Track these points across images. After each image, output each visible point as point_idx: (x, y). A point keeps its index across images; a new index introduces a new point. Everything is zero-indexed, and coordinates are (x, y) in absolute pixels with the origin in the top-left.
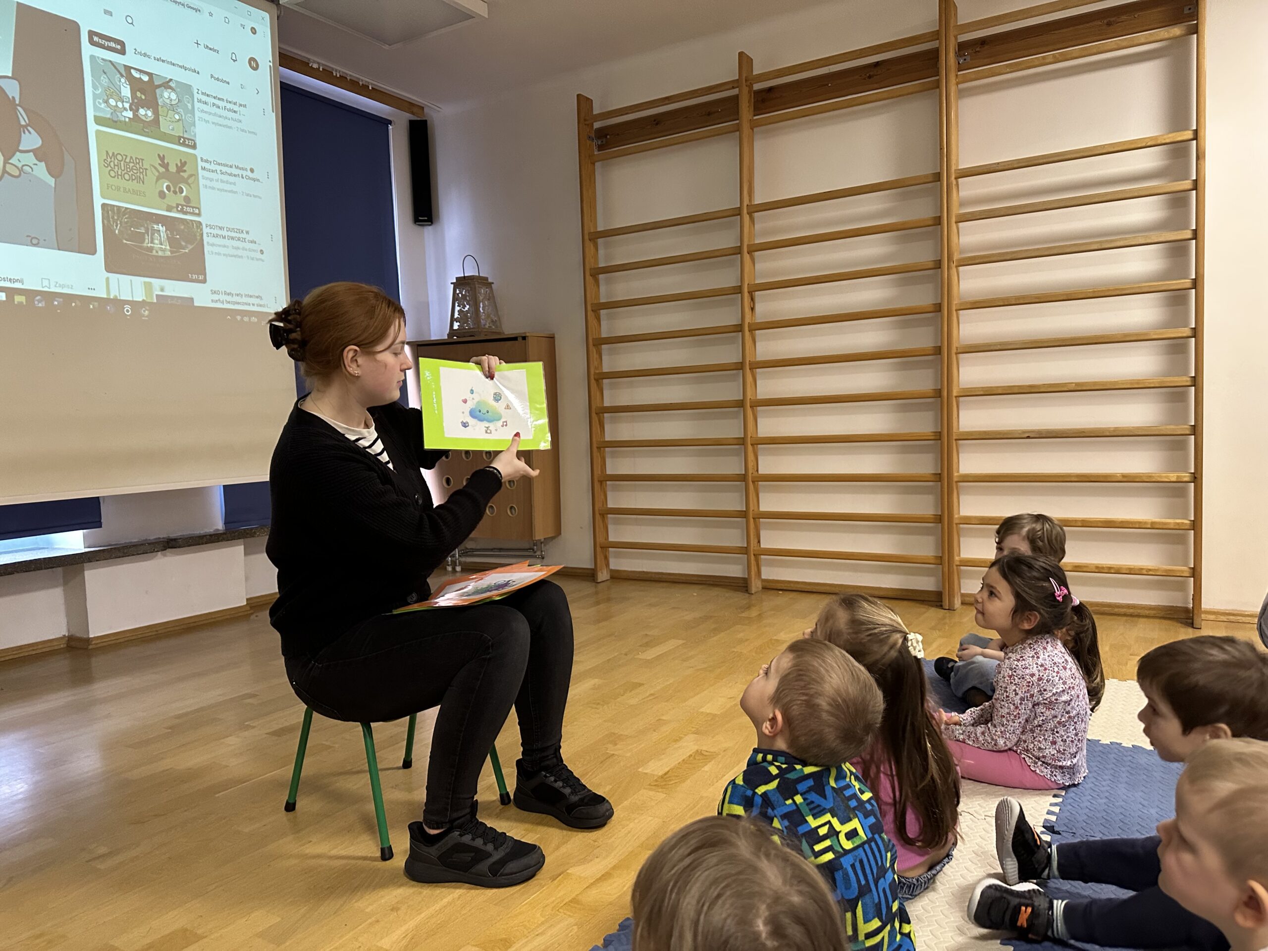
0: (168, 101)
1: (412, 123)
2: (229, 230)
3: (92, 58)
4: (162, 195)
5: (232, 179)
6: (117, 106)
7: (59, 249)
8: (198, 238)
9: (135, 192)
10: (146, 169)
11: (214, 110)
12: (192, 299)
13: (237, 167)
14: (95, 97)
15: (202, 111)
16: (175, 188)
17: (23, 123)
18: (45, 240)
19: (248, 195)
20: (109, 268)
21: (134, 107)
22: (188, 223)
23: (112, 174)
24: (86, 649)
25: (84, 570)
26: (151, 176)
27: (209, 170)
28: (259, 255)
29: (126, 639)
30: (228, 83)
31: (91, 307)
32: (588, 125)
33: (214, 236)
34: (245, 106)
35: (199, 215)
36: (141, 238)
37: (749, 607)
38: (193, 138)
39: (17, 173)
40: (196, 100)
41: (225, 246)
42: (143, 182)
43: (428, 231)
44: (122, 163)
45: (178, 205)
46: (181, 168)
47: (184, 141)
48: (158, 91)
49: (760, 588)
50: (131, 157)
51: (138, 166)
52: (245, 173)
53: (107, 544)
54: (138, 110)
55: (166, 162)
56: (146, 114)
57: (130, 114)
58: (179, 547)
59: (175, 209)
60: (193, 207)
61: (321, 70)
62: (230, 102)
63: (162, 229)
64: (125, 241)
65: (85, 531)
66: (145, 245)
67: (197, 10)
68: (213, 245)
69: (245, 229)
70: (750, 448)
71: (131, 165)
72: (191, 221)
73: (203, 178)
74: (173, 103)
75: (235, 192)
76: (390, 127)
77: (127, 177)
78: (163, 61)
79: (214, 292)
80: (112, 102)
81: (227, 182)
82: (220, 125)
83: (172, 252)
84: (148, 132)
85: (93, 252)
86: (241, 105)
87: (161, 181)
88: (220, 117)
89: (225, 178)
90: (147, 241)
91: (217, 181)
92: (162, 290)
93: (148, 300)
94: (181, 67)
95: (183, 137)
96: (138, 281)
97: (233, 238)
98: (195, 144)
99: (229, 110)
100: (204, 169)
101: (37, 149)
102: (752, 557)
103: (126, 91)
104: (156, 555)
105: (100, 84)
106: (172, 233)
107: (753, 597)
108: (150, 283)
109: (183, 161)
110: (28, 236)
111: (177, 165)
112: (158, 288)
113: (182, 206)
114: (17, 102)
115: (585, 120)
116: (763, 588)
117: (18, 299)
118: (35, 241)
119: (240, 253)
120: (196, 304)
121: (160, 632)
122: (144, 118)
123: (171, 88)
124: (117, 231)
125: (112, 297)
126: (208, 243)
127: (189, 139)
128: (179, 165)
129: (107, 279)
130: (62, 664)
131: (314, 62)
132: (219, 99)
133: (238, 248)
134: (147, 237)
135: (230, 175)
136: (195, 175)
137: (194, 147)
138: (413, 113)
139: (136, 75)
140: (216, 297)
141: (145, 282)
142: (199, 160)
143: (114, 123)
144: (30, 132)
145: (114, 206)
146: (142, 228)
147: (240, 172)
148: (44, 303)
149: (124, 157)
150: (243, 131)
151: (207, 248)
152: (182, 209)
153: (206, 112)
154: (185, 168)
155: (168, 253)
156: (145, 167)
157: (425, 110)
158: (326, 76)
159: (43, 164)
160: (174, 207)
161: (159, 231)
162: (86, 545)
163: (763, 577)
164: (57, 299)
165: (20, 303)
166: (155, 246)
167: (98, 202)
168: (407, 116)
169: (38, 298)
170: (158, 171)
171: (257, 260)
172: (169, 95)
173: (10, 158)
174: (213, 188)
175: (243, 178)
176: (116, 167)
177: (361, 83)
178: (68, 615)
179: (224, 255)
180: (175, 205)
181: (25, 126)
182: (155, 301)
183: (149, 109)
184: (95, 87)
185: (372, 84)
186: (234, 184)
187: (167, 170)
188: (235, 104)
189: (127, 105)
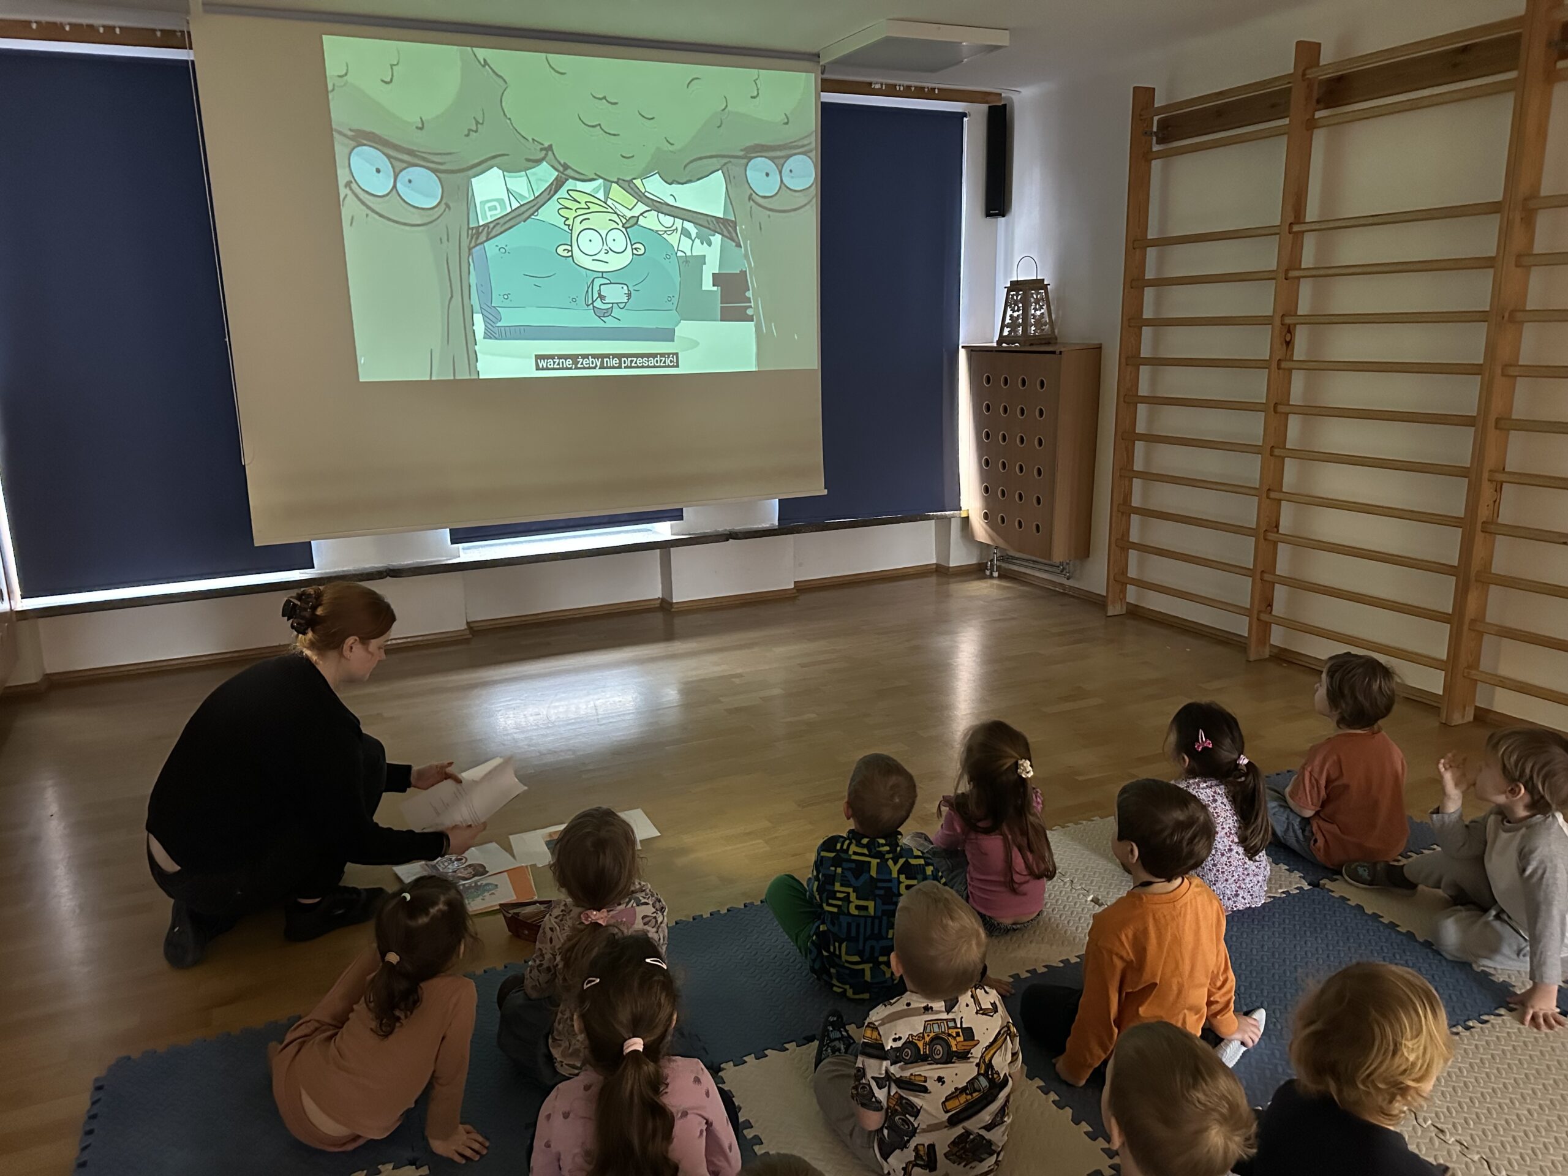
1: (989, 110)
24: (670, 611)
25: (671, 554)
29: (698, 607)
32: (1144, 120)
43: (1001, 223)
53: (687, 534)
58: (739, 539)
65: (671, 523)
76: (965, 119)
102: (1255, 622)
115: (1140, 115)
116: (1267, 657)
121: (723, 604)
138: (989, 102)
157: (1004, 95)
162: (673, 534)
163: (1273, 643)
168: (985, 106)
177: (926, 89)
178: (662, 584)
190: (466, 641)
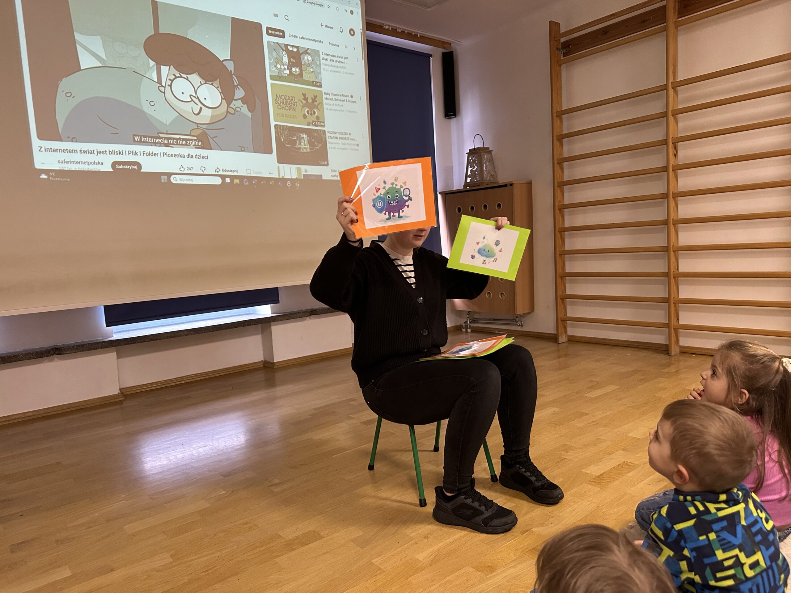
0: (307, 62)
1: (444, 54)
2: (340, 133)
3: (268, 42)
4: (305, 117)
5: (341, 103)
6: (281, 68)
7: (254, 153)
8: (324, 140)
9: (291, 116)
10: (296, 102)
11: (331, 63)
12: (321, 176)
13: (344, 96)
14: (270, 64)
15: (325, 65)
16: (311, 111)
17: (236, 84)
18: (247, 148)
19: (350, 111)
20: (279, 162)
21: (289, 68)
22: (318, 132)
23: (279, 107)
24: (273, 368)
25: (271, 326)
26: (299, 107)
27: (329, 99)
28: (356, 147)
29: (292, 364)
30: (338, 46)
31: (271, 183)
32: (557, 41)
33: (332, 138)
34: (347, 58)
35: (324, 126)
36: (294, 142)
37: (669, 365)
38: (320, 81)
39: (233, 112)
40: (321, 58)
41: (338, 143)
42: (295, 111)
43: (453, 121)
44: (284, 100)
45: (313, 121)
46: (314, 100)
47: (316, 84)
48: (302, 56)
49: (679, 353)
50: (289, 97)
51: (292, 101)
52: (348, 99)
53: (282, 312)
54: (291, 69)
55: (306, 97)
56: (296, 71)
57: (287, 72)
58: (318, 314)
59: (311, 124)
60: (321, 122)
61: (390, 29)
62: (339, 57)
63: (305, 136)
64: (286, 145)
65: (271, 305)
66: (297, 146)
67: (321, 5)
68: (331, 143)
69: (348, 132)
70: (672, 254)
71: (289, 101)
72: (320, 130)
73: (326, 104)
74: (310, 62)
75: (343, 111)
76: (431, 59)
77: (287, 109)
78: (304, 39)
79: (333, 171)
80: (279, 66)
81: (338, 105)
82: (334, 72)
83: (310, 149)
84: (297, 81)
85: (271, 152)
86: (345, 58)
87: (303, 109)
88: (334, 66)
89: (338, 102)
90: (297, 144)
91: (333, 105)
92: (306, 171)
93: (299, 178)
94: (313, 40)
95: (315, 82)
96: (294, 167)
97: (342, 138)
98: (321, 84)
99: (339, 62)
100: (326, 99)
101: (242, 98)
102: (673, 330)
103: (285, 59)
104: (306, 319)
105: (273, 57)
106: (310, 138)
107: (673, 358)
108: (300, 168)
109: (315, 96)
110: (239, 146)
111: (312, 98)
112: (304, 171)
113: (315, 122)
114: (233, 73)
115: (555, 38)
116: (680, 352)
117: (236, 181)
118: (243, 149)
119: (346, 146)
120: (323, 178)
121: (308, 361)
122: (294, 73)
123: (308, 53)
124: (282, 140)
125: (281, 177)
126: (329, 142)
127: (318, 82)
128: (313, 98)
129: (278, 167)
130: (260, 376)
131: (386, 25)
132: (334, 56)
133: (344, 144)
134: (297, 142)
135: (340, 101)
136: (321, 103)
137: (321, 86)
138: (444, 48)
139: (290, 48)
140: (334, 174)
141: (297, 168)
142: (323, 93)
143: (279, 78)
144: (239, 89)
145: (280, 125)
146: (295, 137)
147: (345, 98)
148: (248, 182)
149: (285, 97)
150: (346, 73)
151: (328, 145)
152: (315, 123)
153: (327, 65)
154: (316, 100)
155: (309, 150)
156: (296, 101)
157: (452, 45)
158: (393, 32)
159: (246, 105)
160: (311, 123)
161: (304, 137)
162: (272, 313)
163: (681, 344)
164: (254, 180)
165: (237, 183)
166: (302, 146)
167: (273, 123)
168: (441, 50)
169: (245, 180)
170: (302, 103)
171: (355, 150)
172: (307, 58)
173: (230, 104)
174: (331, 110)
175: (347, 101)
176: (281, 103)
177: (413, 34)
178: (264, 350)
179: (338, 148)
180: (311, 122)
181: (237, 86)
182: (302, 178)
183: (297, 67)
184: (270, 59)
185: (420, 33)
186: (342, 106)
187: (307, 102)
188: (342, 58)
189: (286, 67)
190: (121, 402)
